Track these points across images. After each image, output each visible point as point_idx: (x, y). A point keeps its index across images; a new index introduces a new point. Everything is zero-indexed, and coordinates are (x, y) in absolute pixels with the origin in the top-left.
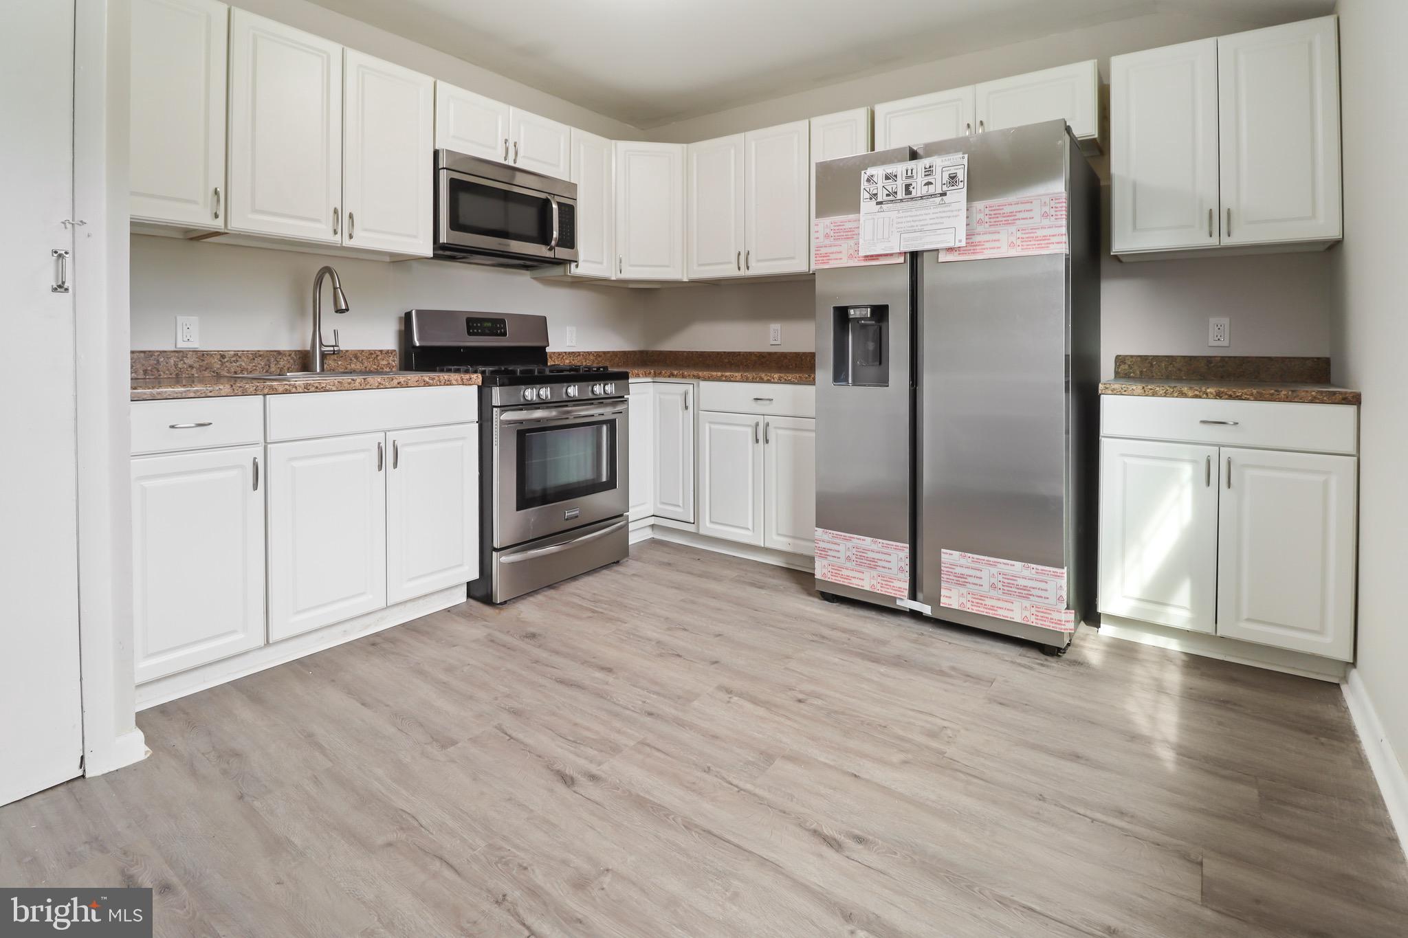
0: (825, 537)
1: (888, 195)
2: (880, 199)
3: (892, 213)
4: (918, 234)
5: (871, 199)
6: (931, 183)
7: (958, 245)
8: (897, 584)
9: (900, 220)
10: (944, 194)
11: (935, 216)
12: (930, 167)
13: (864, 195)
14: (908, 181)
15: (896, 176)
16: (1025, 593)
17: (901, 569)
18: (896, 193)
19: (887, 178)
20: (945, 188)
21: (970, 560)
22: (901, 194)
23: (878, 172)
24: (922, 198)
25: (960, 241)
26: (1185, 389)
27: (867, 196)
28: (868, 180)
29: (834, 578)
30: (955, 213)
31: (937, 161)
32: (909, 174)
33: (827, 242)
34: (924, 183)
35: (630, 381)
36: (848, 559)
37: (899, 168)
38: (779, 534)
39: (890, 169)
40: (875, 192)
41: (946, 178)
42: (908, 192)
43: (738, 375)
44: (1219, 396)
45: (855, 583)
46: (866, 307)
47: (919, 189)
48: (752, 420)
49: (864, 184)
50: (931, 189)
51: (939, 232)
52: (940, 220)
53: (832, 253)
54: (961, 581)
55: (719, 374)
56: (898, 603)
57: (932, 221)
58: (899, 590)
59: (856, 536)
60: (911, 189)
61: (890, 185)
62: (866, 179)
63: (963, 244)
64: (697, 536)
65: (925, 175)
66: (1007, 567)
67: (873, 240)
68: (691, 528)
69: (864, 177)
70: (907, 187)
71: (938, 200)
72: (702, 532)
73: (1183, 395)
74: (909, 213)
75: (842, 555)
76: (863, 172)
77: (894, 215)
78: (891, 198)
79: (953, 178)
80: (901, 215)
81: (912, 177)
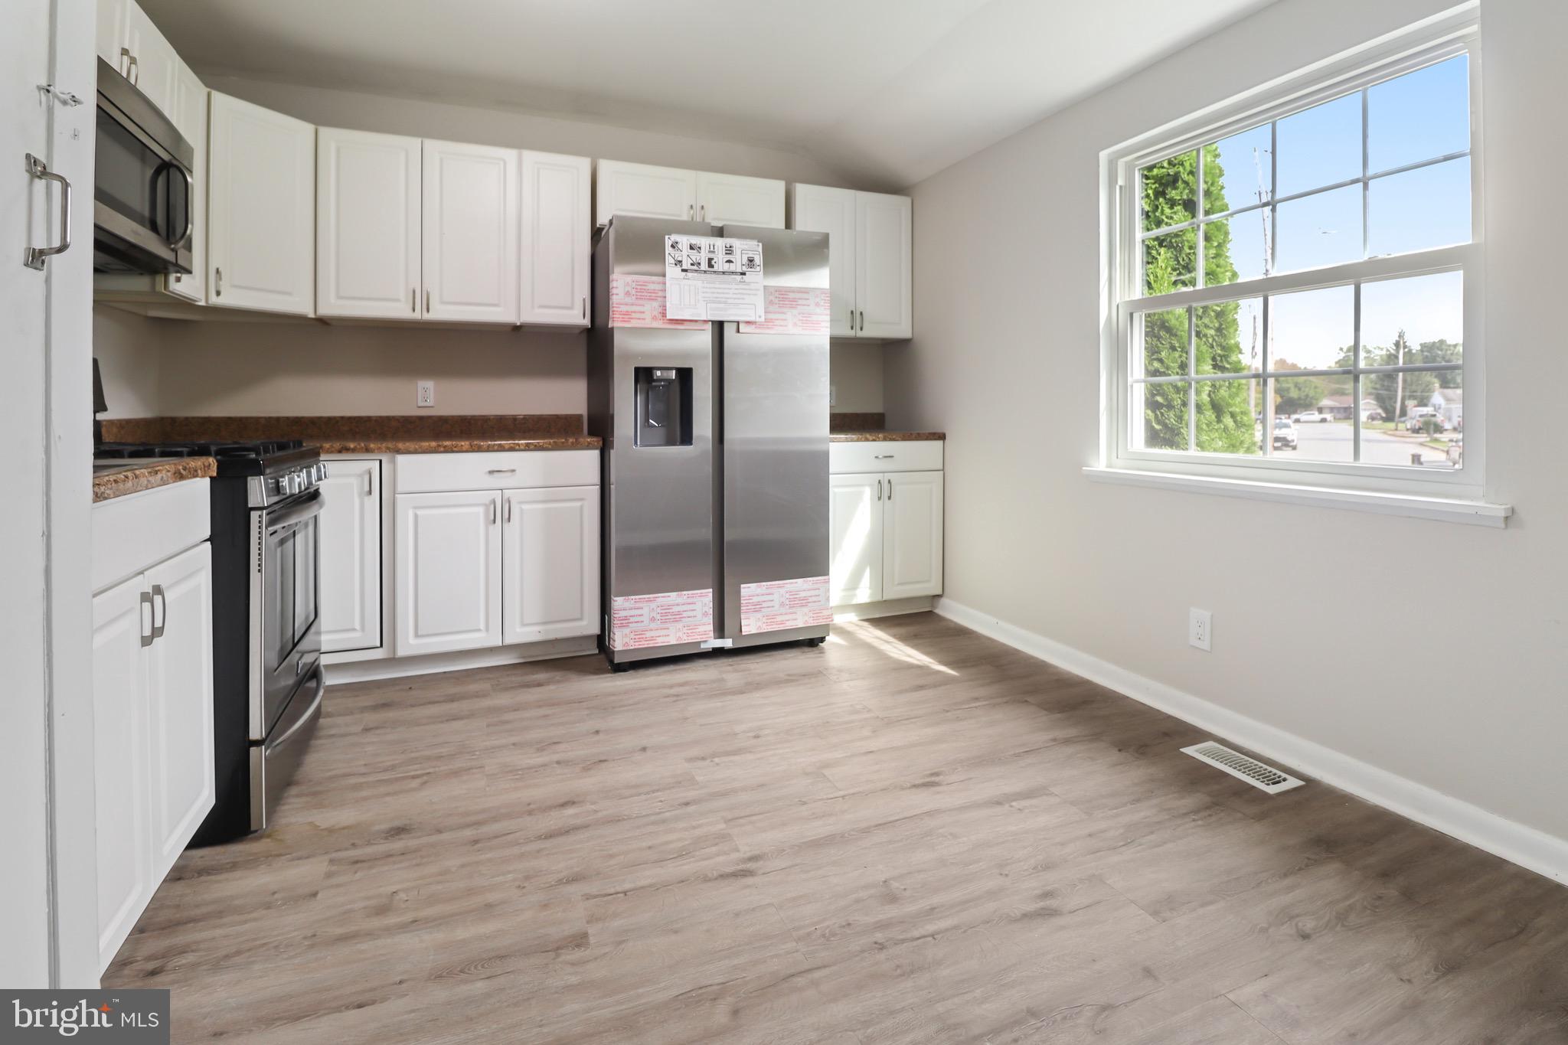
0: (627, 605)
1: (692, 264)
2: (684, 267)
3: (697, 281)
4: (722, 305)
5: (676, 264)
6: (732, 262)
7: (758, 319)
8: (702, 629)
9: (705, 290)
10: (743, 274)
11: (736, 291)
12: (731, 247)
13: (669, 260)
14: (711, 256)
15: (700, 248)
16: (804, 602)
17: (705, 614)
18: (699, 264)
19: (692, 248)
20: (745, 269)
21: (764, 588)
22: (704, 266)
23: (684, 241)
24: (724, 273)
25: (760, 317)
26: (868, 436)
27: (673, 261)
28: (673, 246)
29: (637, 644)
30: (754, 292)
31: (737, 244)
32: (712, 249)
33: (628, 300)
34: (725, 260)
35: (321, 459)
36: (653, 619)
37: (704, 242)
38: (524, 625)
39: (695, 240)
40: (680, 259)
41: (745, 261)
42: (710, 265)
43: (465, 444)
44: (885, 439)
45: (661, 642)
46: (671, 369)
47: (720, 265)
48: (487, 497)
49: (668, 249)
50: (732, 267)
51: (741, 306)
52: (742, 296)
53: (635, 312)
54: (757, 608)
55: (433, 444)
56: (703, 646)
57: (735, 296)
58: (705, 633)
59: (660, 595)
60: (713, 262)
61: (694, 254)
62: (670, 244)
63: (763, 319)
64: (393, 661)
65: (726, 254)
66: (792, 585)
67: (681, 305)
68: (378, 654)
69: (668, 243)
70: (710, 260)
71: (739, 277)
72: (401, 652)
73: (867, 440)
74: (712, 285)
75: (646, 619)
76: (667, 237)
77: (699, 284)
78: (695, 267)
79: (751, 260)
80: (706, 285)
81: (713, 252)
